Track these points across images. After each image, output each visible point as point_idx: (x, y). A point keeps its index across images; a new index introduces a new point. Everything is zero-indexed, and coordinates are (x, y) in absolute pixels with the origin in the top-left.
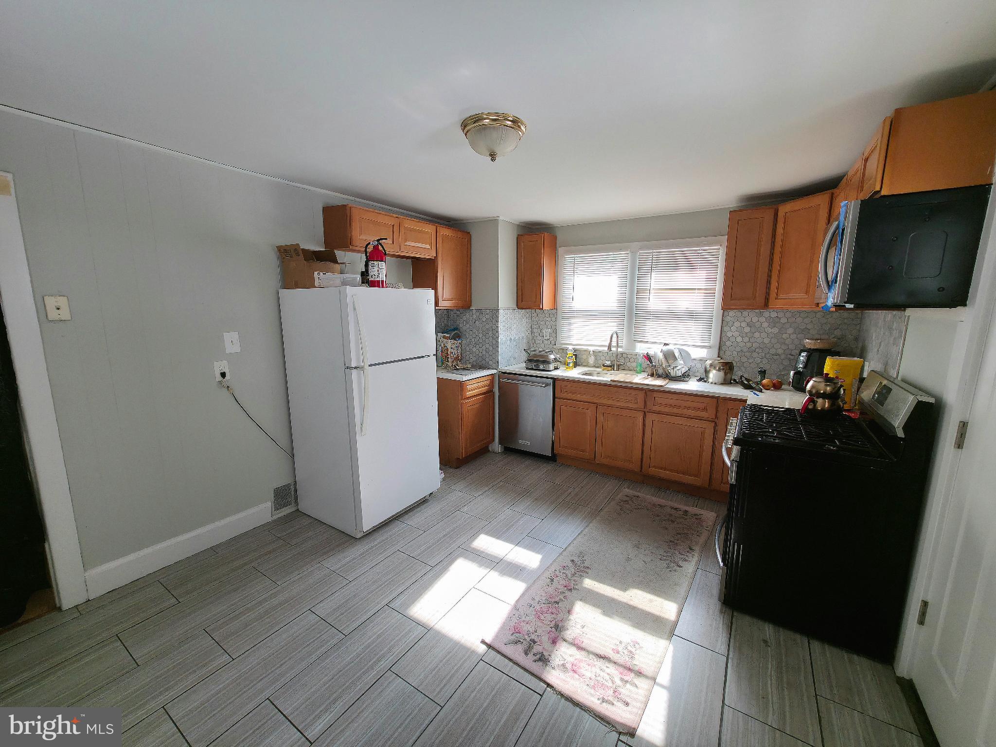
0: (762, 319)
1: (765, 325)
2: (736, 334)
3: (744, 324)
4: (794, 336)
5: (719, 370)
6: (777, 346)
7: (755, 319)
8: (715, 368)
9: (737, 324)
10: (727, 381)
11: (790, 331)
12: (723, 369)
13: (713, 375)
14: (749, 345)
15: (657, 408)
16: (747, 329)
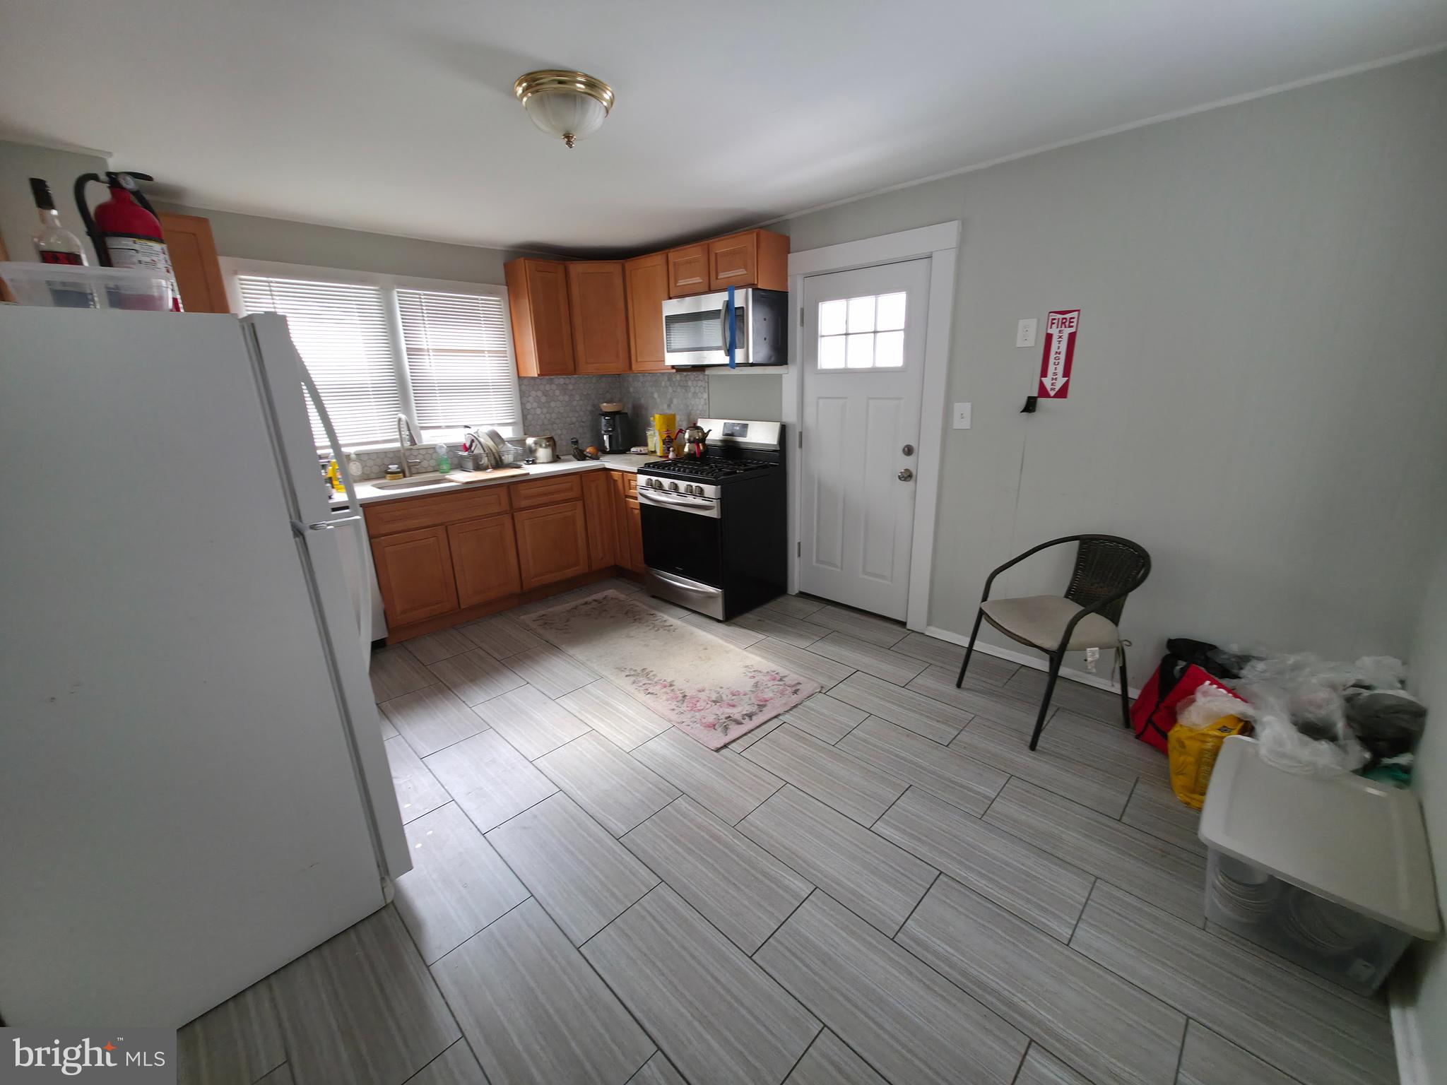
0: (554, 387)
1: (557, 392)
2: (535, 405)
3: (539, 394)
4: (581, 403)
5: (546, 447)
6: (571, 414)
7: (548, 387)
8: (541, 446)
9: (533, 393)
10: (556, 459)
11: (577, 398)
12: (549, 445)
13: (543, 453)
14: (548, 416)
15: (524, 503)
16: (543, 399)
